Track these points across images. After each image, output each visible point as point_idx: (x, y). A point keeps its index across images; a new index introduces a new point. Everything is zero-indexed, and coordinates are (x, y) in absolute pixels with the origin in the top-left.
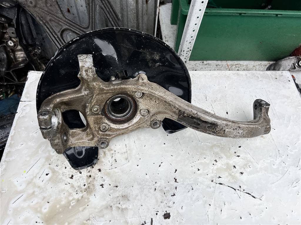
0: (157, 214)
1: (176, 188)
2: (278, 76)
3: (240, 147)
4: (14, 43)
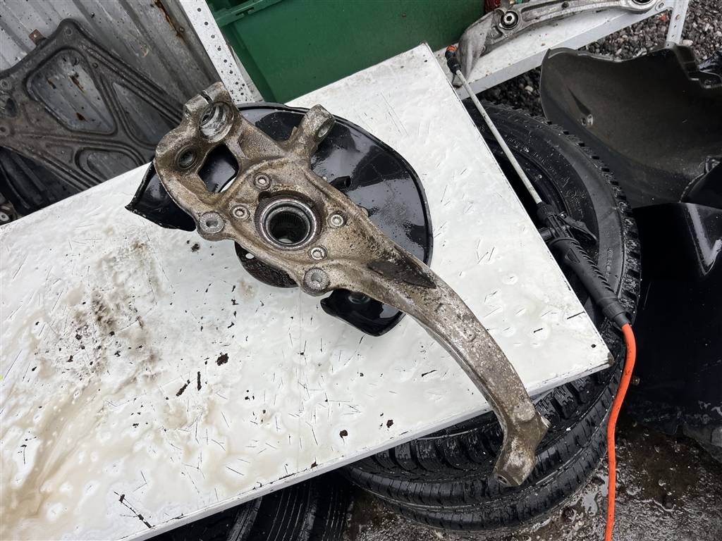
0: (206, 363)
1: (235, 313)
2: (405, 62)
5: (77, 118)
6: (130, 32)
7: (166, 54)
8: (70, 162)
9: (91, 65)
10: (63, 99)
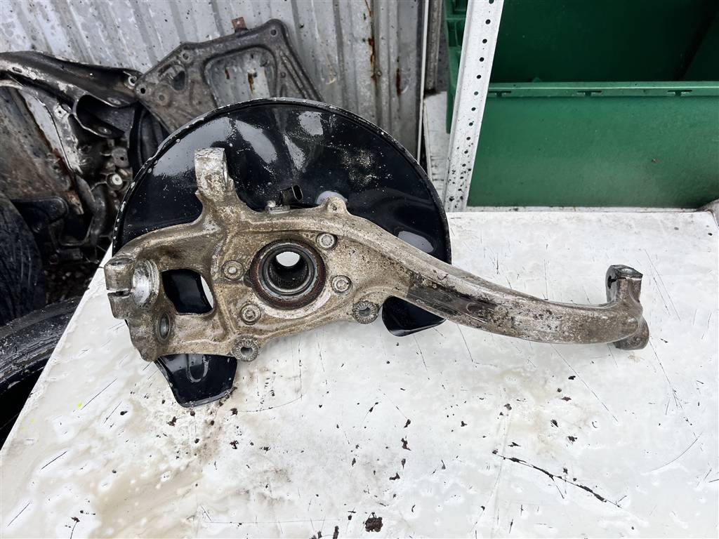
0: (350, 518)
1: (404, 462)
2: (681, 224)
3: (572, 378)
4: (122, 178)
6: (329, 56)
7: (349, 90)
9: (279, 73)
10: (230, 92)
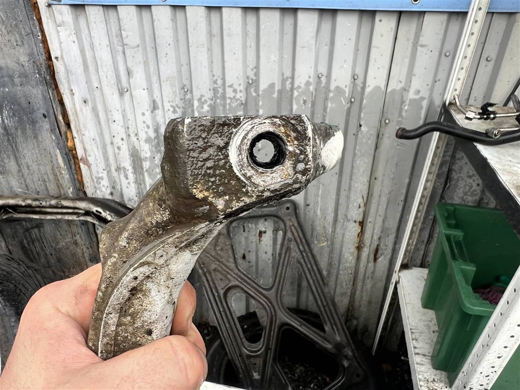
5: (241, 256)
6: (324, 227)
7: (335, 252)
8: (222, 289)
9: (287, 237)
10: (243, 240)
